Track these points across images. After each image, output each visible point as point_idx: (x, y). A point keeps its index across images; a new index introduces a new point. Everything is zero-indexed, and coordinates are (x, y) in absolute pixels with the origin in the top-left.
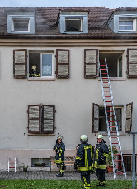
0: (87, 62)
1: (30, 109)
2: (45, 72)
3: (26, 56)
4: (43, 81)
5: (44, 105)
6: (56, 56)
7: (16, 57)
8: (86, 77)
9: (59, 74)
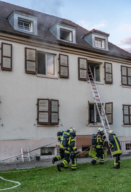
0: (80, 68)
1: (40, 102)
2: (49, 70)
3: (36, 55)
4: (49, 79)
5: (52, 100)
6: (59, 59)
8: (80, 79)
9: (61, 74)
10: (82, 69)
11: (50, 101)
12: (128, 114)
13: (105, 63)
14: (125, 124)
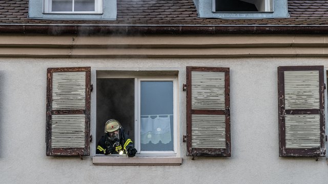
0: (287, 107)
2: (150, 136)
3: (89, 88)
6: (187, 88)
7: (55, 89)
9: (195, 144)
10: (296, 112)
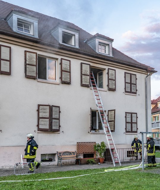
0: (83, 73)
1: (40, 109)
3: (37, 59)
4: (50, 84)
5: (53, 106)
7: (27, 58)
8: (82, 85)
9: (63, 80)
10: (85, 75)
11: (51, 108)
12: (130, 122)
13: (109, 69)
14: (127, 132)
